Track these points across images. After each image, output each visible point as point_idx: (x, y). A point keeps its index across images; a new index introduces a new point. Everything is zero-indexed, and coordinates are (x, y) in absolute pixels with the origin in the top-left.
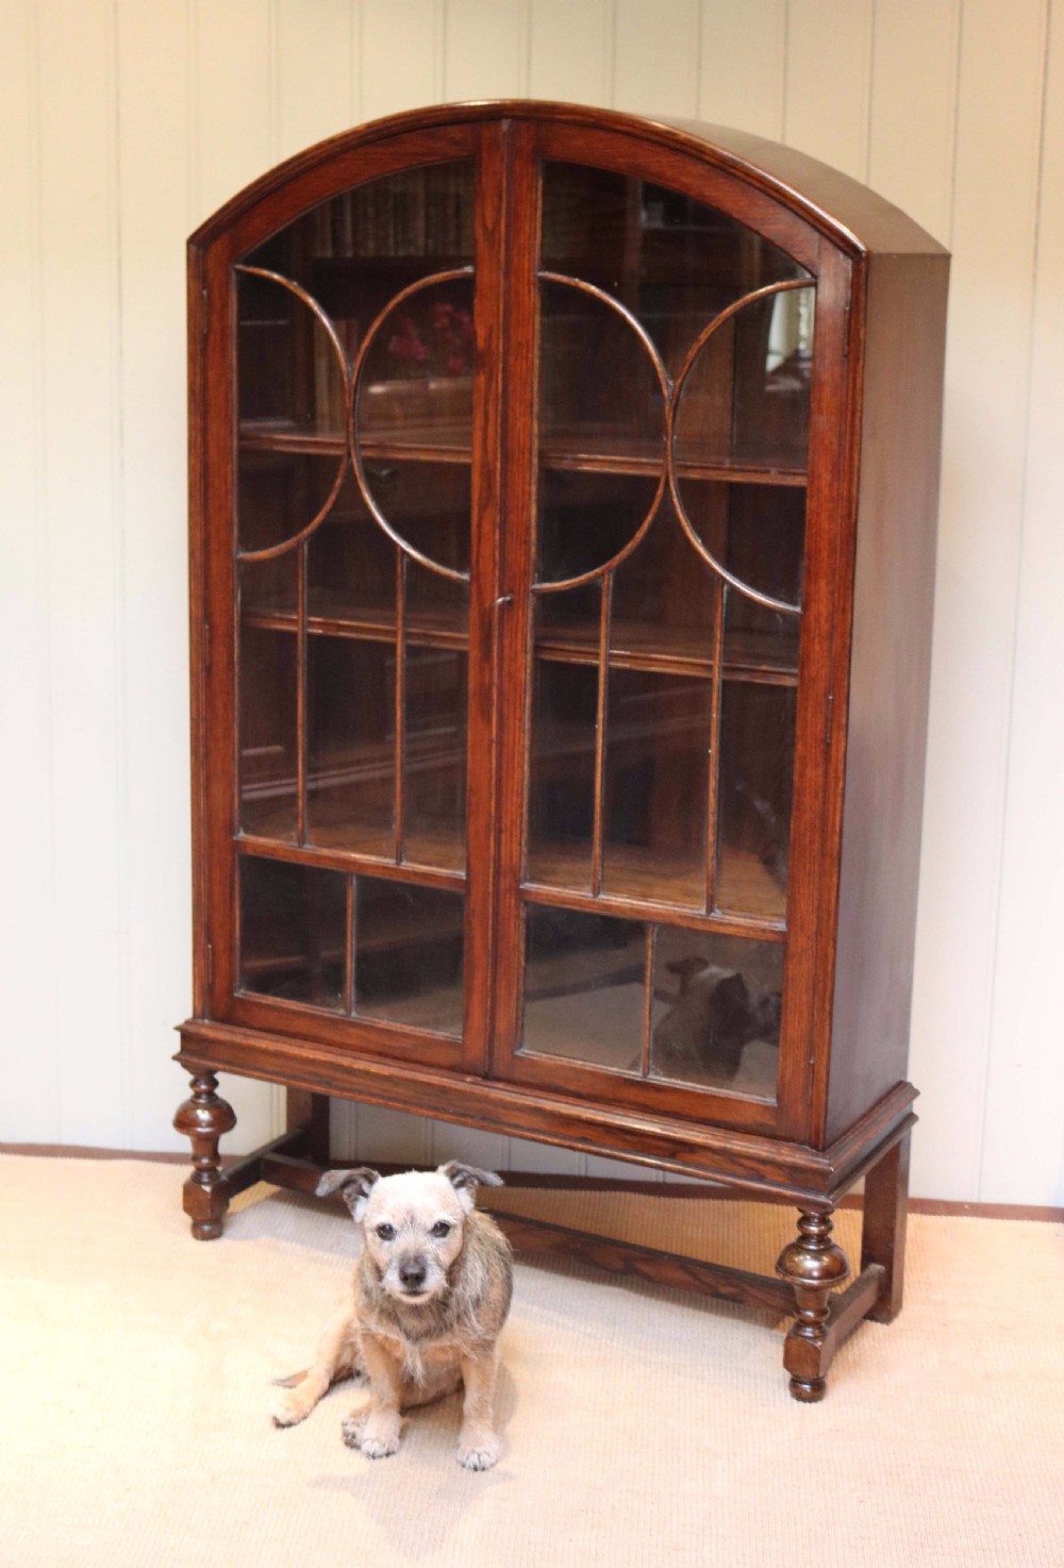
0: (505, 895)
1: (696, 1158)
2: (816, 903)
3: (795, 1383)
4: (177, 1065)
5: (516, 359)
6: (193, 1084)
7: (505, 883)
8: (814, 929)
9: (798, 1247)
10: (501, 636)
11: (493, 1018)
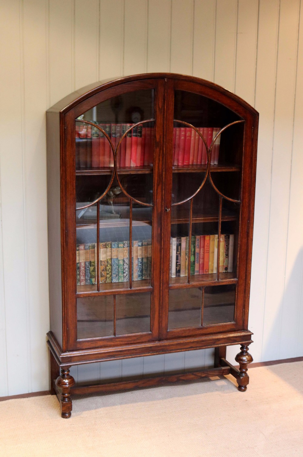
0: (165, 289)
5: (168, 144)
7: (165, 286)
10: (164, 219)
11: (161, 324)
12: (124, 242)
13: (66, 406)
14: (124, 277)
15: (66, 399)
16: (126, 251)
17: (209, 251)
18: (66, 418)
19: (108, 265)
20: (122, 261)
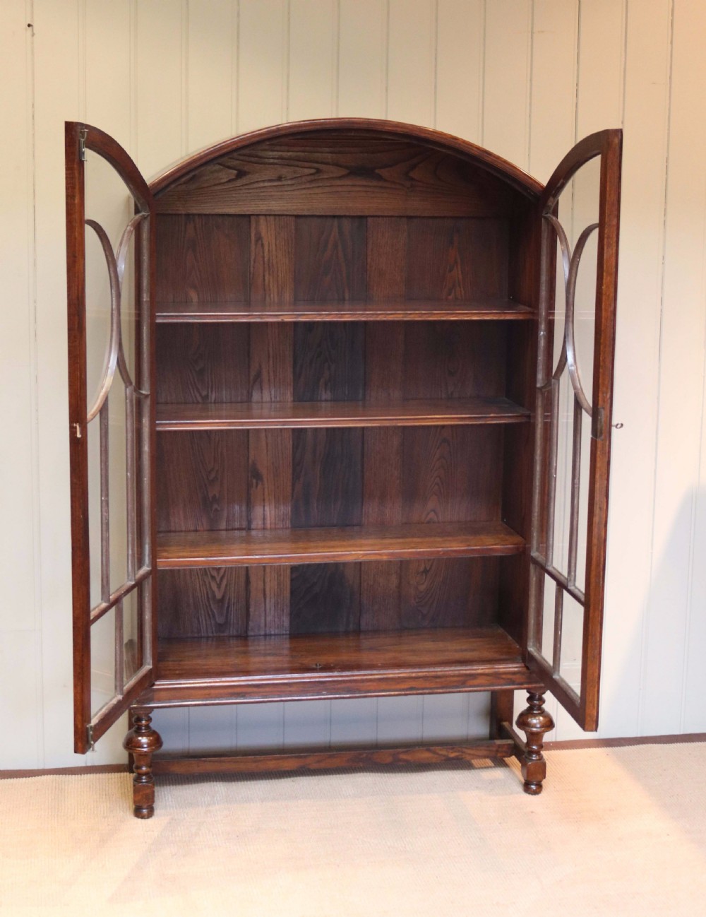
3: (526, 786)
13: (141, 793)
15: (144, 777)
18: (143, 817)
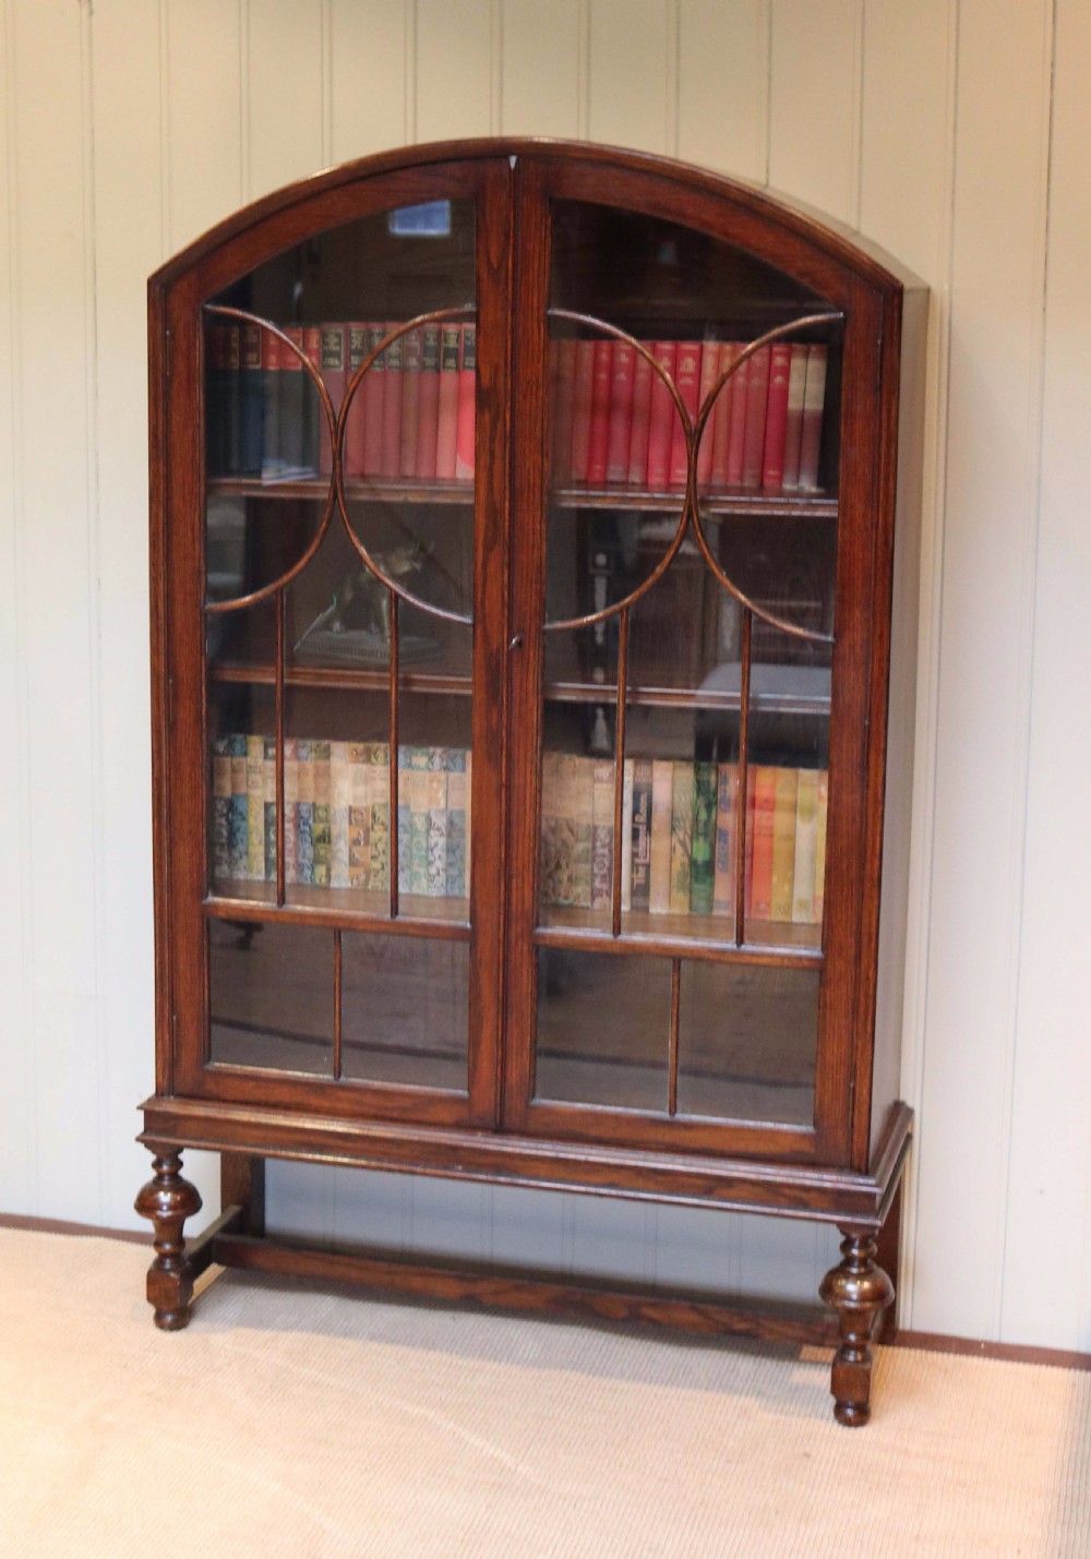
0: (516, 942)
1: (734, 1192)
2: (854, 927)
3: (839, 1410)
4: (141, 1146)
5: (525, 396)
6: (157, 1165)
7: (516, 929)
8: (852, 952)
9: (841, 1271)
10: (510, 679)
11: (504, 1070)
12: (431, 750)
14: (431, 879)
16: (435, 785)
17: (772, 828)
18: (171, 1329)
19: (376, 827)
20: (423, 819)
